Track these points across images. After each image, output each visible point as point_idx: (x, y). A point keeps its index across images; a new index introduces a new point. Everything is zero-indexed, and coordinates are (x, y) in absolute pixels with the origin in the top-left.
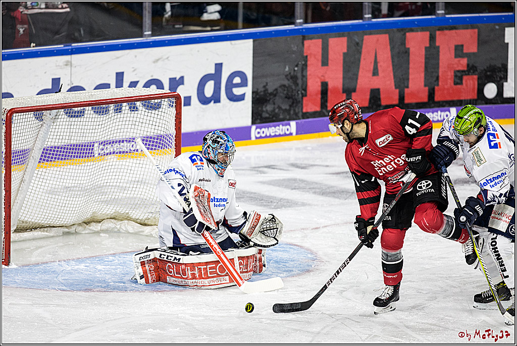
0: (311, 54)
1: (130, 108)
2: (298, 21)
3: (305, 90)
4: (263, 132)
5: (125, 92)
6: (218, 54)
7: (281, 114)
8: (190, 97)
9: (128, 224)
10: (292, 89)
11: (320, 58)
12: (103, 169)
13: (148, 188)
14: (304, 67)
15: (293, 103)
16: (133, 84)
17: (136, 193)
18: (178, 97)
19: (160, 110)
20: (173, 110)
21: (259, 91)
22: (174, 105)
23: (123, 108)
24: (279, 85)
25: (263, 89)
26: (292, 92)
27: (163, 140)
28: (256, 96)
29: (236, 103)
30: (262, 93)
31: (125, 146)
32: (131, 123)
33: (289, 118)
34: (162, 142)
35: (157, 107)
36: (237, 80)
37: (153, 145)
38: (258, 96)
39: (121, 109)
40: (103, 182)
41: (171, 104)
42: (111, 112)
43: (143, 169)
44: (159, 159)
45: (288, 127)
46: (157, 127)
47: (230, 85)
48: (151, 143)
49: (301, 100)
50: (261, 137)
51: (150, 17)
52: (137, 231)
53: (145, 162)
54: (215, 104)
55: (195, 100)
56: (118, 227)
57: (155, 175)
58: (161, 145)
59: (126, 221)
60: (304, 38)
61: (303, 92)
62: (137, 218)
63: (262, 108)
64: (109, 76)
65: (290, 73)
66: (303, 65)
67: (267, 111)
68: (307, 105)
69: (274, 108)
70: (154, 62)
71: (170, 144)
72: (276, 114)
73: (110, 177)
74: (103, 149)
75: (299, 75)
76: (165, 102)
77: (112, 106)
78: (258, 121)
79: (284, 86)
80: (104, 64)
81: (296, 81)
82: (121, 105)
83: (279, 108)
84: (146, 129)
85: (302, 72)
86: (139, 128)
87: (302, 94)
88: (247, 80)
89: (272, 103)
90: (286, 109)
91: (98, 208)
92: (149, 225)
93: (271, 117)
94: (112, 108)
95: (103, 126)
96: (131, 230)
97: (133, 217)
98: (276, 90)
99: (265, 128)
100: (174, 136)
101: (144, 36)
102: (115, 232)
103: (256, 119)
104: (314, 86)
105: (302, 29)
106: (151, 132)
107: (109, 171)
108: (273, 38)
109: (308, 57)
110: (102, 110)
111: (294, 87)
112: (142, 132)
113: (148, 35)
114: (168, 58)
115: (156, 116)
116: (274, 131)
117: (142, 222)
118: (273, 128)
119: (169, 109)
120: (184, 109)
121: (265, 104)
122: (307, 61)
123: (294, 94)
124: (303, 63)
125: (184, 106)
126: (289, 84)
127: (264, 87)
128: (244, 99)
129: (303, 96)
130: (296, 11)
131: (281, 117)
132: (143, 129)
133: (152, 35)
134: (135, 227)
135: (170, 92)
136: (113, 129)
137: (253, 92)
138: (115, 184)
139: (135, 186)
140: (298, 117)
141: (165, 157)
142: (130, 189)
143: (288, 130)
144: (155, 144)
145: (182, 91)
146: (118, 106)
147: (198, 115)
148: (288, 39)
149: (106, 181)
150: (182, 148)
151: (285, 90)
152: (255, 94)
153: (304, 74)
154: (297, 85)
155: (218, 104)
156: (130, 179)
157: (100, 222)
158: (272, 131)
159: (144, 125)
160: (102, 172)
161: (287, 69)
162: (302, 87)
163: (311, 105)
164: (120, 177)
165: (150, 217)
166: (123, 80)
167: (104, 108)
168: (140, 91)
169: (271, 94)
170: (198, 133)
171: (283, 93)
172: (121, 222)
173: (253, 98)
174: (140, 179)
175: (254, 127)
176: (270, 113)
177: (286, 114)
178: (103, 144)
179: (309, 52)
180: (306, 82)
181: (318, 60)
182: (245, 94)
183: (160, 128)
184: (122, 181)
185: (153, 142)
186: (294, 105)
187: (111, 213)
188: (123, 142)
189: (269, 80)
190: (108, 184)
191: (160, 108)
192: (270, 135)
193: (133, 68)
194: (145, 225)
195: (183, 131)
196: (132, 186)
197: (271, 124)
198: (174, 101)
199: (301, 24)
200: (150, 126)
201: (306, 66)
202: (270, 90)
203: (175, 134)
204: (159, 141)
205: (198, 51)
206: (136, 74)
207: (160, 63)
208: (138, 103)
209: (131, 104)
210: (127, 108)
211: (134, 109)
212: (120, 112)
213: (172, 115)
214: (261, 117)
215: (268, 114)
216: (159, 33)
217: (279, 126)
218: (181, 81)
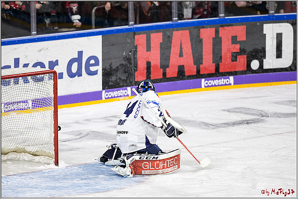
0: (139, 44)
1: (24, 80)
2: (131, 23)
3: (136, 67)
4: (110, 95)
5: (21, 70)
6: (80, 46)
7: (121, 83)
8: (63, 73)
9: (24, 155)
10: (128, 66)
11: (145, 46)
12: (8, 120)
13: (37, 132)
14: (135, 52)
15: (129, 76)
16: (26, 65)
17: (29, 135)
18: (55, 73)
19: (44, 81)
20: (52, 82)
21: (107, 68)
22: (52, 78)
23: (20, 81)
24: (119, 64)
25: (109, 67)
26: (128, 68)
27: (46, 101)
28: (105, 71)
29: (92, 76)
30: (109, 70)
31: (22, 106)
32: (25, 90)
33: (127, 85)
34: (45, 102)
35: (42, 80)
36: (92, 62)
37: (39, 104)
38: (106, 72)
39: (18, 81)
40: (7, 128)
41: (51, 77)
42: (12, 83)
43: (33, 120)
44: (43, 113)
45: (126, 91)
46: (41, 93)
47: (88, 65)
48: (38, 103)
49: (133, 73)
50: (108, 98)
51: (36, 23)
52: (30, 159)
53: (34, 115)
54: (78, 77)
55: (65, 75)
56: (18, 157)
57: (41, 124)
58: (44, 104)
59: (23, 153)
60: (135, 34)
61: (135, 68)
62: (30, 151)
63: (109, 79)
64: (10, 61)
65: (126, 57)
66: (135, 51)
67: (112, 81)
68: (138, 77)
69: (117, 79)
70: (39, 51)
71: (51, 103)
72: (118, 82)
73: (12, 125)
74: (7, 108)
75: (132, 58)
76: (46, 77)
77: (12, 80)
78: (107, 87)
79: (123, 65)
80: (6, 53)
81: (130, 61)
82: (18, 79)
83: (120, 79)
84: (35, 94)
85: (134, 56)
86: (30, 93)
87: (134, 69)
88: (99, 61)
89: (116, 76)
90: (124, 79)
91: (5, 145)
92: (38, 156)
93: (115, 84)
94: (12, 81)
95: (7, 92)
96: (26, 159)
97: (28, 151)
98: (118, 67)
99: (111, 92)
100: (53, 98)
101: (32, 35)
102: (16, 160)
103: (105, 86)
104: (142, 65)
105: (134, 28)
106: (38, 95)
107: (11, 121)
108: (115, 34)
109: (138, 46)
110: (6, 82)
111: (129, 65)
112: (32, 96)
113: (35, 34)
114: (47, 48)
115: (41, 85)
116: (117, 93)
117: (34, 153)
118: (116, 92)
119: (49, 81)
120: (59, 81)
121: (111, 76)
122: (137, 49)
123: (129, 70)
124: (135, 50)
125: (59, 79)
126: (125, 63)
127: (110, 65)
128: (97, 74)
129: (135, 71)
130: (129, 17)
131: (121, 84)
132: (33, 94)
133: (37, 34)
134: (29, 157)
135: (49, 69)
136: (13, 94)
137: (103, 69)
138: (15, 129)
139: (28, 130)
140: (132, 84)
141: (47, 112)
142: (25, 132)
143: (126, 93)
144: (40, 103)
145: (57, 69)
146: (16, 79)
147: (68, 85)
148: (125, 34)
149: (9, 128)
150: (58, 106)
151: (123, 67)
152: (104, 70)
153: (135, 57)
154: (131, 64)
155: (80, 77)
156: (25, 126)
157: (6, 154)
158: (115, 94)
159: (33, 91)
160: (7, 122)
161: (124, 54)
162: (134, 65)
163: (140, 77)
164: (19, 125)
165: (38, 150)
166: (19, 63)
167: (7, 81)
168: (30, 70)
169: (114, 70)
170: (68, 96)
171: (122, 69)
172: (20, 154)
173: (103, 72)
174: (32, 126)
175: (104, 92)
176: (114, 82)
177: (125, 82)
178: (7, 104)
179: (138, 43)
180: (137, 62)
181: (144, 48)
182: (97, 70)
183: (44, 93)
184: (20, 127)
185: (40, 102)
186: (130, 77)
187: (14, 148)
188: (20, 102)
189: (113, 61)
190: (11, 130)
191: (43, 80)
192: (114, 96)
193: (25, 55)
194: (36, 155)
195: (58, 95)
196: (26, 130)
197: (115, 89)
198: (52, 75)
199: (132, 25)
200: (37, 92)
201: (137, 51)
202: (114, 68)
203: (53, 97)
204: (43, 101)
205: (67, 44)
206: (27, 59)
207: (42, 51)
208: (29, 78)
209: (25, 78)
210: (22, 81)
211: (26, 81)
212: (18, 83)
213: (51, 85)
214: (108, 85)
215: (113, 83)
216: (41, 33)
217: (120, 90)
218: (56, 63)
